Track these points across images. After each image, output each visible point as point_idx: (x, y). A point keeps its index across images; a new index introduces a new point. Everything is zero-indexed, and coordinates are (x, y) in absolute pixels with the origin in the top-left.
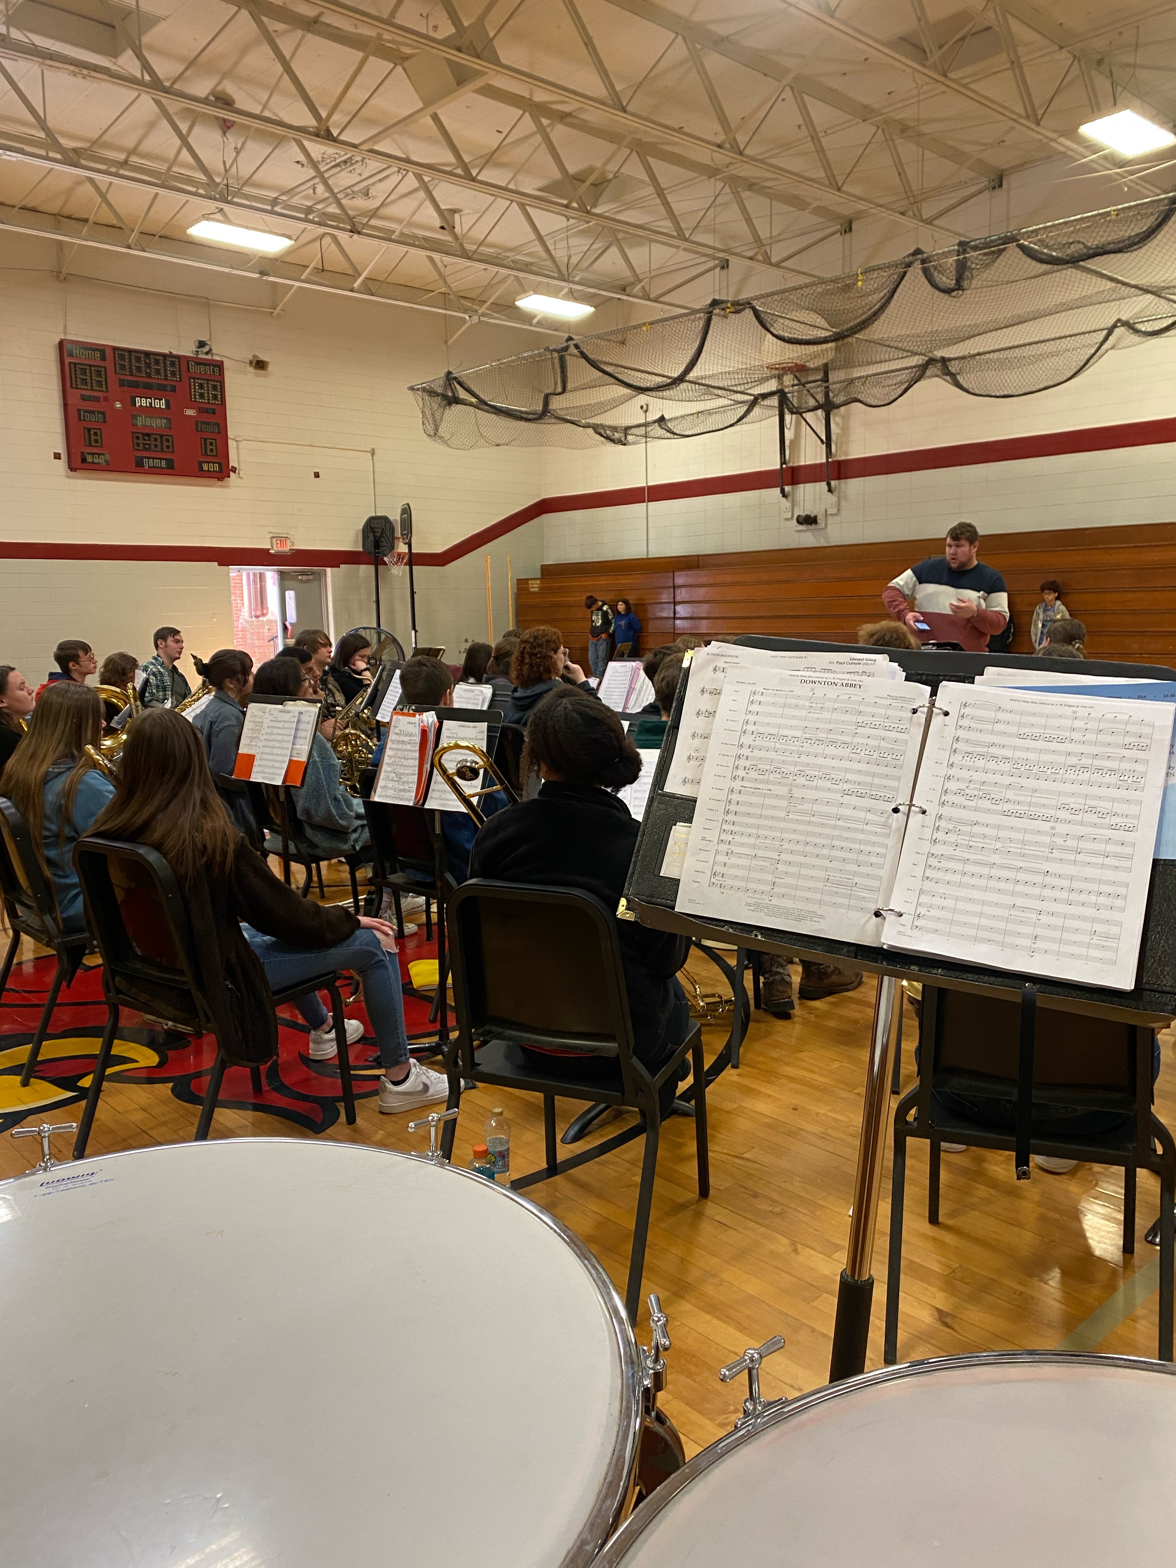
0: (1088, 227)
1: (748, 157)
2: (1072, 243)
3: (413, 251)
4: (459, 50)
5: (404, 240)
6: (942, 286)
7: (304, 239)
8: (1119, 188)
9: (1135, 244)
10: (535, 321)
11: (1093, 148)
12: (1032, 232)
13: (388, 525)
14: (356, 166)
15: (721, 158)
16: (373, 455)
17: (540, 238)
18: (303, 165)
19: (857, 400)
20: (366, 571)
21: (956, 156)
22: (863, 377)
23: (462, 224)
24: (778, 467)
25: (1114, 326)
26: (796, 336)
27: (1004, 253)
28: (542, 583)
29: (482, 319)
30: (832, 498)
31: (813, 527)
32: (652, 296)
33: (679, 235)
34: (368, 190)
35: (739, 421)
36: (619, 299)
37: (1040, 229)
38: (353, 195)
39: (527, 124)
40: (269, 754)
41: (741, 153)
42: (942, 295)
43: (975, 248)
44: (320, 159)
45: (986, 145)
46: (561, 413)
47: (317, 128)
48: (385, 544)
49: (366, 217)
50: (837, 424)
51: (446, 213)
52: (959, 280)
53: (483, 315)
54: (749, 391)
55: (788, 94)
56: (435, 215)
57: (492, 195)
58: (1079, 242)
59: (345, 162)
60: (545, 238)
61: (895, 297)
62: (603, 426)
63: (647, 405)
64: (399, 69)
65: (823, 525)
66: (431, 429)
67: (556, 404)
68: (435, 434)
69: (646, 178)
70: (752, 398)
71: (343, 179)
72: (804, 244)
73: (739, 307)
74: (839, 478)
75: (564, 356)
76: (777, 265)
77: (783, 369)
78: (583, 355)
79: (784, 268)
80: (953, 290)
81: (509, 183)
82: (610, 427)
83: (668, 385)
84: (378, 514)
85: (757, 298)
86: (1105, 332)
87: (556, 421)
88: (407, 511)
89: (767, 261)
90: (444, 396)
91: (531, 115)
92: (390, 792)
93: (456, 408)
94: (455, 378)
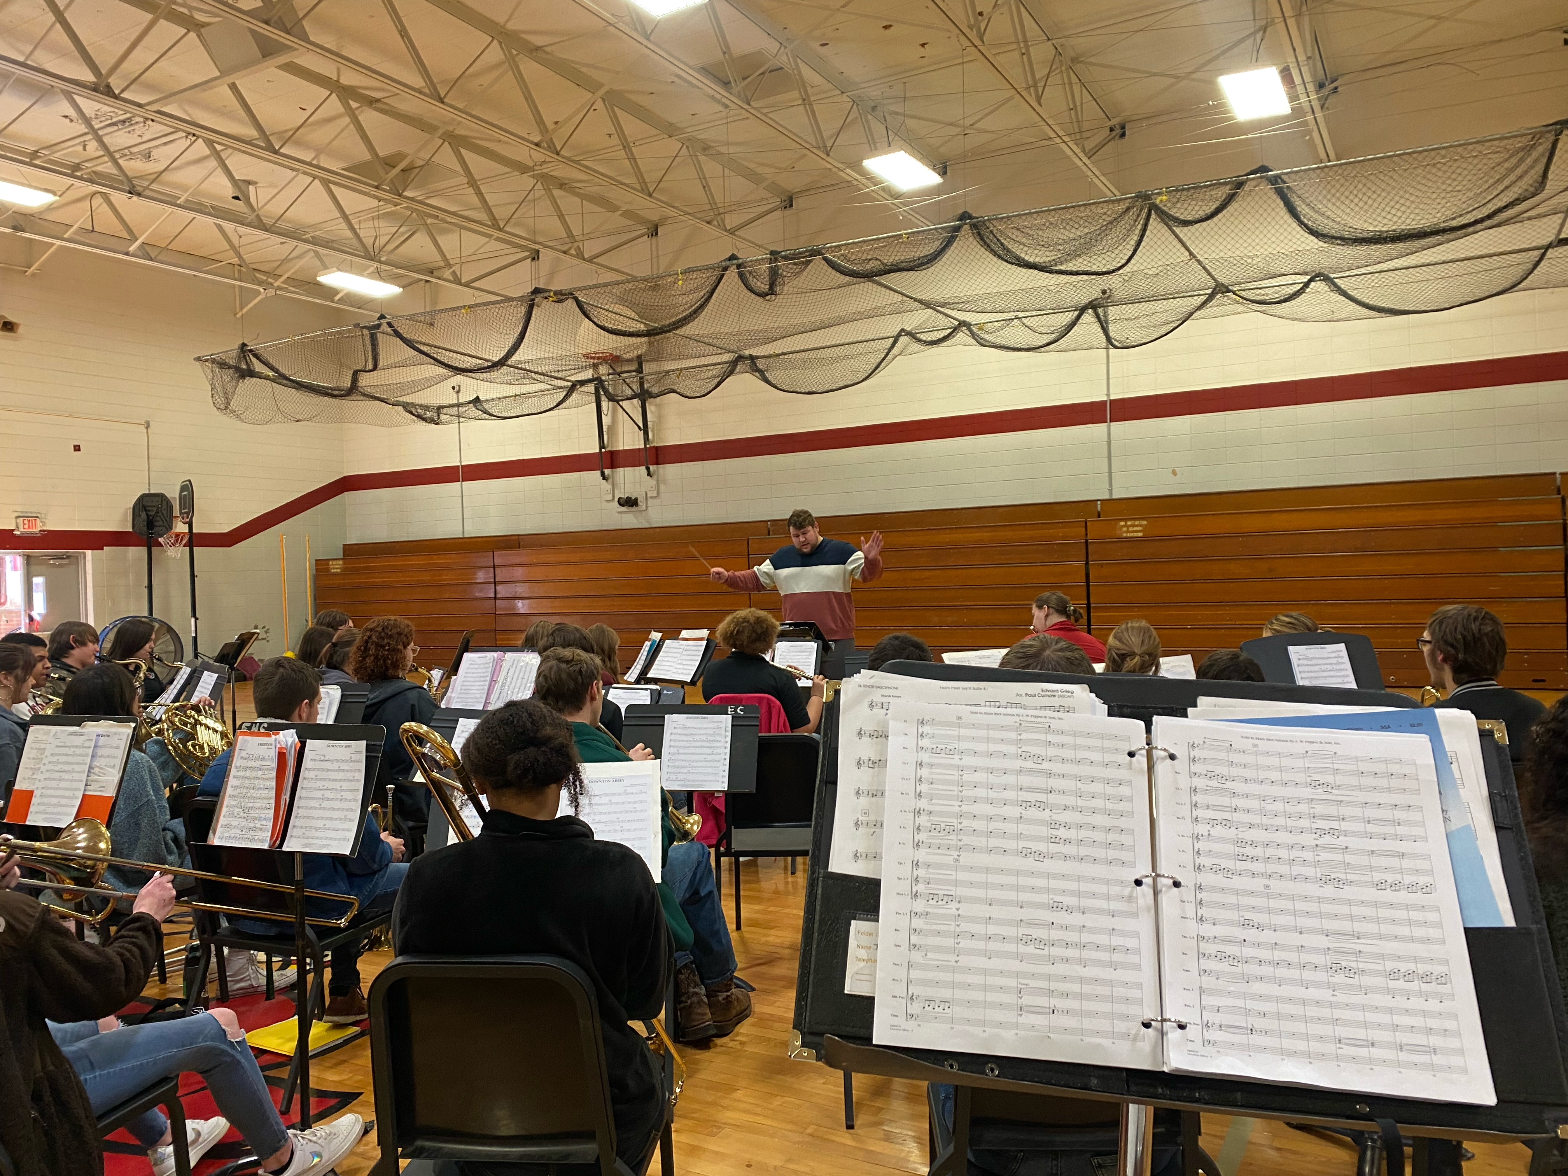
0: (884, 246)
1: (563, 157)
2: (870, 260)
3: (200, 218)
4: (267, 23)
5: (191, 206)
6: (757, 290)
7: (71, 195)
8: (895, 216)
9: (923, 264)
10: (337, 298)
11: (873, 180)
12: (835, 247)
13: (164, 503)
14: (136, 127)
15: (538, 156)
16: (147, 428)
17: (345, 216)
18: (71, 121)
19: (674, 391)
20: (136, 553)
21: (752, 176)
22: (677, 370)
23: (258, 196)
24: (597, 451)
25: (899, 335)
26: (619, 327)
27: (812, 264)
28: (344, 564)
29: (278, 292)
30: (652, 482)
31: (634, 508)
32: (463, 281)
33: (493, 225)
34: (150, 153)
35: (558, 405)
36: (427, 281)
37: (842, 245)
38: (132, 156)
39: (334, 105)
40: (54, 789)
41: (558, 154)
42: (757, 298)
43: (786, 258)
44: (93, 116)
45: (780, 169)
46: (368, 390)
47: (95, 83)
48: (160, 523)
49: (147, 180)
50: (652, 412)
51: (240, 184)
52: (772, 285)
53: (279, 288)
54: (569, 378)
55: (599, 104)
56: (229, 185)
57: (293, 169)
58: (877, 259)
59: (124, 122)
60: (350, 217)
61: (714, 297)
62: (414, 405)
63: (459, 386)
64: (192, 35)
65: (644, 507)
66: (221, 401)
67: (365, 380)
68: (226, 408)
69: (459, 168)
70: (570, 384)
71: (118, 139)
72: (614, 244)
73: (561, 297)
74: (657, 463)
75: (375, 333)
76: (590, 260)
77: (599, 358)
78: (397, 334)
79: (595, 263)
80: (767, 295)
81: (313, 159)
82: (421, 406)
83: (488, 367)
84: (152, 492)
85: (580, 289)
86: (892, 340)
87: (362, 398)
88: (187, 489)
89: (580, 255)
90: (237, 369)
91: (338, 96)
92: (236, 832)
93: (249, 381)
94: (251, 351)
